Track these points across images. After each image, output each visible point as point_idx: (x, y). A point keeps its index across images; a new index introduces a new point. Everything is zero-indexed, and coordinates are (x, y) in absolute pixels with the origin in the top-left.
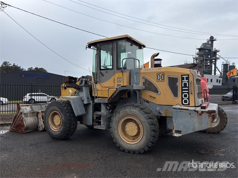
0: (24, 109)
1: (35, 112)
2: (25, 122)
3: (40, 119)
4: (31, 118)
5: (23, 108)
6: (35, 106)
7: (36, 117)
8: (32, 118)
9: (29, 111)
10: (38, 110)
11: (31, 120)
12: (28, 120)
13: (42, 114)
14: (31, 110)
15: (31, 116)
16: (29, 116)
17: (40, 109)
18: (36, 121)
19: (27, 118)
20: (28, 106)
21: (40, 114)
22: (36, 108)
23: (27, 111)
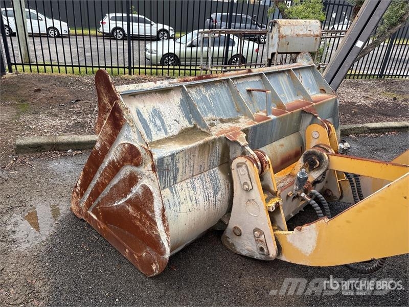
0: (146, 116)
1: (214, 142)
3: (249, 190)
4: (194, 189)
5: (139, 113)
6: (203, 89)
7: (217, 170)
8: (198, 183)
9: (176, 132)
10: (222, 121)
11: (194, 202)
12: (179, 203)
13: (256, 157)
14: (185, 126)
15: (192, 169)
16: (185, 173)
17: (229, 112)
18: (219, 200)
19: (171, 191)
20: (165, 94)
21: (248, 160)
22: (210, 110)
23: (166, 132)
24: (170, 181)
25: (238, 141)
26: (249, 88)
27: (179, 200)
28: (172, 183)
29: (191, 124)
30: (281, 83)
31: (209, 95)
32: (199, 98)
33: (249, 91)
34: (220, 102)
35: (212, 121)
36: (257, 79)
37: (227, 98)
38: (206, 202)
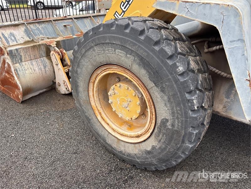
0: (6, 36)
1: (39, 45)
2: (18, 78)
3: (57, 65)
4: (32, 65)
5: (3, 34)
6: (37, 25)
7: (45, 58)
8: (34, 63)
9: (22, 42)
10: (48, 38)
11: (33, 70)
12: (25, 70)
13: (59, 51)
14: (27, 40)
15: (29, 56)
16: (26, 58)
17: (52, 35)
18: (47, 71)
19: (20, 64)
20: (16, 27)
21: (54, 52)
22: (41, 33)
23: (17, 42)
24: (18, 61)
25: (51, 45)
26: (65, 25)
27: (25, 68)
28: (20, 62)
29: (31, 39)
30: (85, 22)
31: (41, 28)
32: (35, 28)
33: (65, 26)
34: (47, 30)
35: (42, 38)
36: (70, 21)
37: (51, 29)
38: (40, 71)
